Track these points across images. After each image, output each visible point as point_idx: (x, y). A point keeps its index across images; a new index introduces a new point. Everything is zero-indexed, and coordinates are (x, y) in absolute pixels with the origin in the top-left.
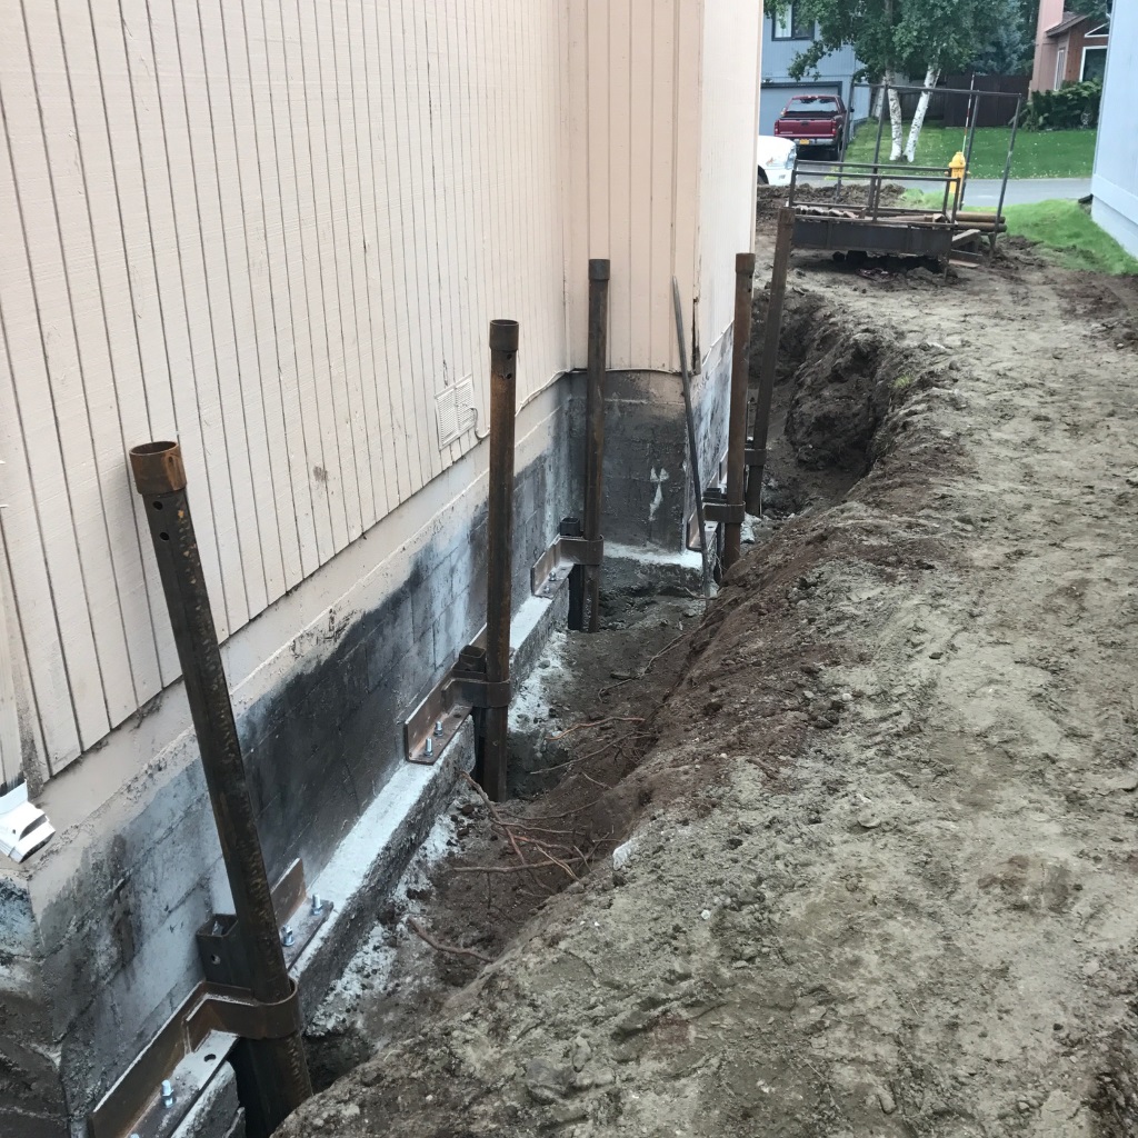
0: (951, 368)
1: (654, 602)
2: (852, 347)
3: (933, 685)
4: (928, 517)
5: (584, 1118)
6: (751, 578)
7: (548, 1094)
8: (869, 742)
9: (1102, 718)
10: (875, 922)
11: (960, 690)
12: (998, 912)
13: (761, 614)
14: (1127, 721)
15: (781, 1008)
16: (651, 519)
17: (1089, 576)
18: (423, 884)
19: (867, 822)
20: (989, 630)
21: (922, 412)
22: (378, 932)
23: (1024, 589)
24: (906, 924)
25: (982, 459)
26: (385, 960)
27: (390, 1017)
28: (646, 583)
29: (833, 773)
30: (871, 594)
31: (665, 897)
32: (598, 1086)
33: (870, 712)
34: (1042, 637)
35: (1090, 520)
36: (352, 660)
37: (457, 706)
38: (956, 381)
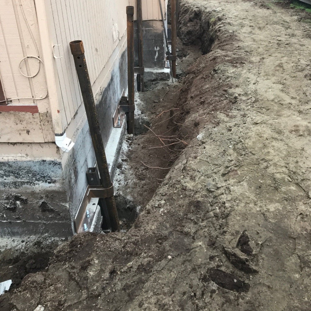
0: (223, 15)
1: (158, 83)
2: (194, 12)
3: (256, 90)
4: (237, 52)
5: (223, 194)
6: (196, 71)
7: (213, 190)
8: (247, 105)
9: (298, 94)
10: (269, 143)
11: (263, 91)
12: (296, 137)
13: (205, 79)
14: (303, 94)
15: (256, 164)
16: (155, 60)
17: (282, 62)
18: (125, 158)
19: (257, 122)
20: (264, 76)
21: (223, 27)
22: (118, 171)
23: (268, 66)
24: (276, 143)
25: (241, 37)
26: (122, 177)
27: (128, 190)
28: (155, 78)
29: (242, 113)
30: (233, 71)
31: (218, 144)
32: (223, 187)
33: (244, 98)
34: (277, 77)
35: (275, 49)
36: (104, 100)
37: (121, 113)
38: (226, 18)
